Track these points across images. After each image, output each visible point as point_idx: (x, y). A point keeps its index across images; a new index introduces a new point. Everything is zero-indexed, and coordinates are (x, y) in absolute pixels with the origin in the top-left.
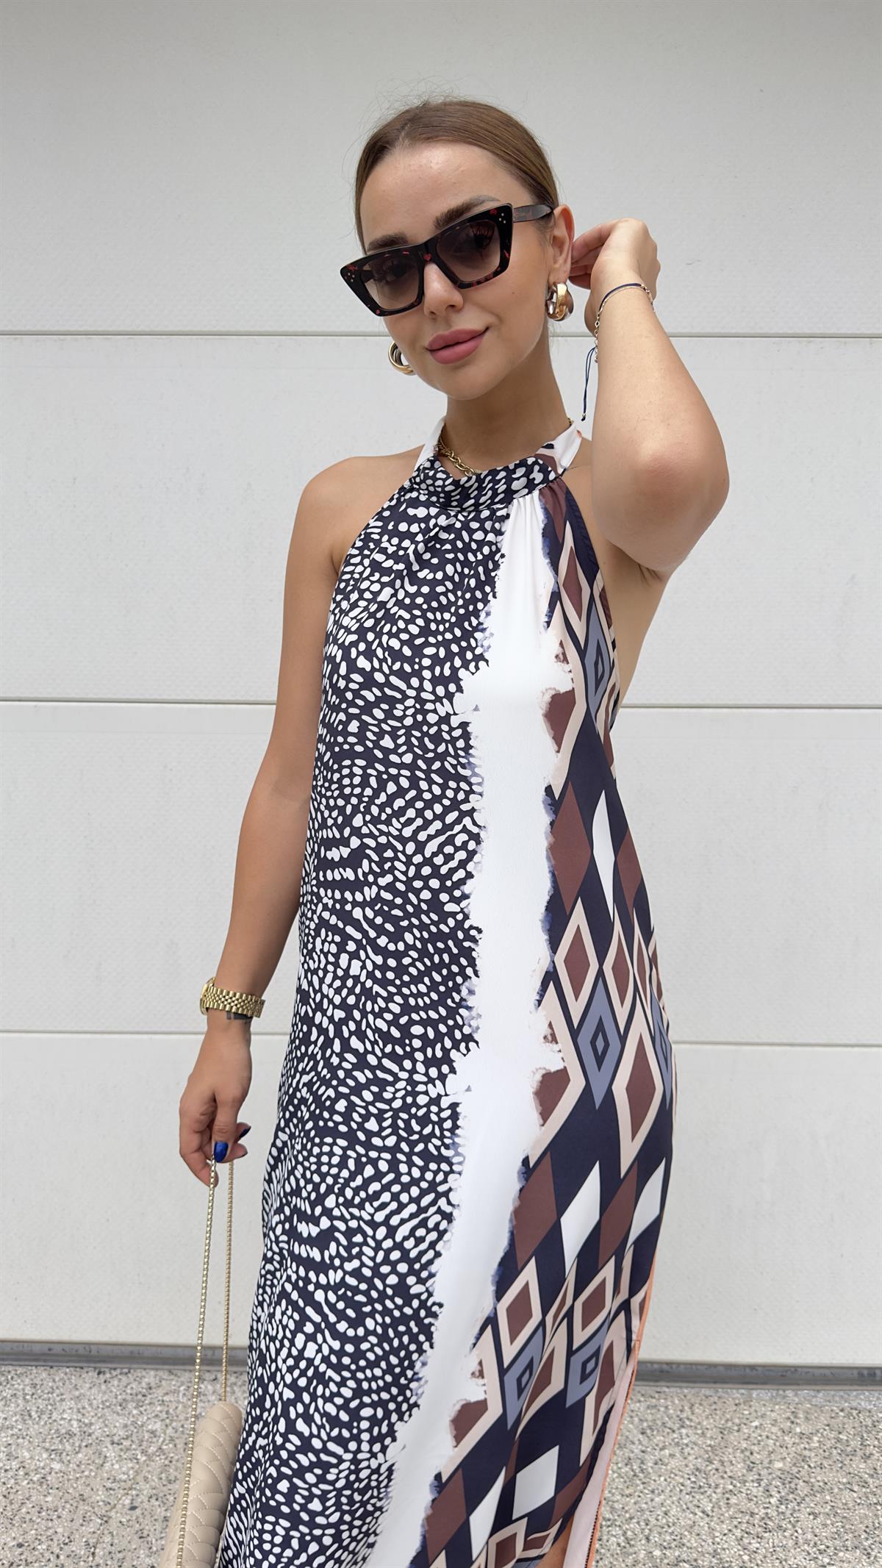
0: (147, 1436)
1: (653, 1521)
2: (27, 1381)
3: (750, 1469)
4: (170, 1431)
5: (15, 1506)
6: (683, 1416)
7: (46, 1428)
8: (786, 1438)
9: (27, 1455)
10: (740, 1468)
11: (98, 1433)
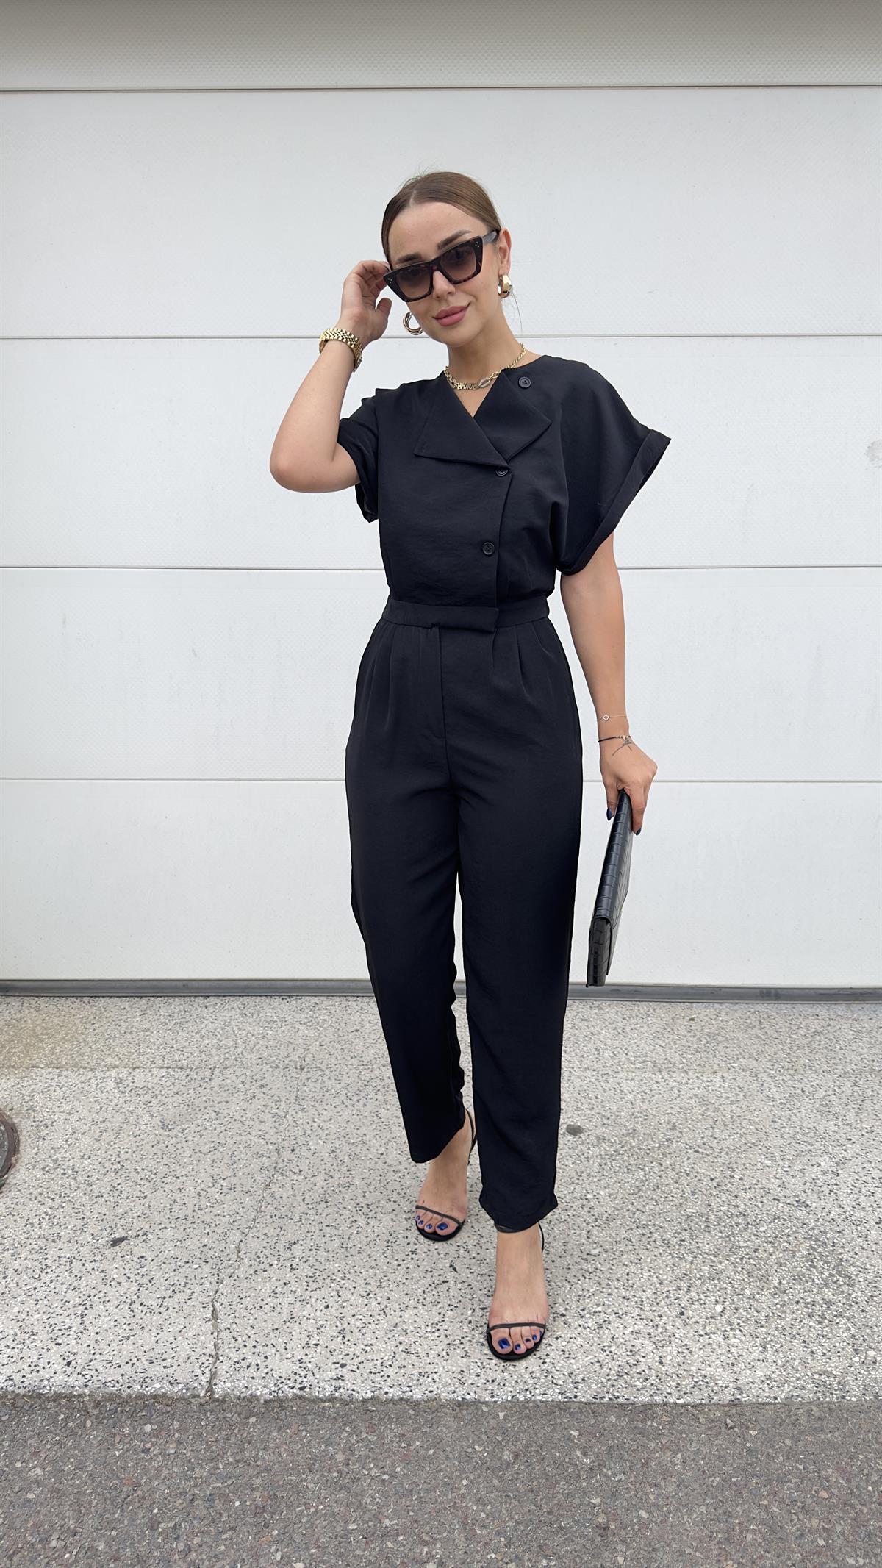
0: (321, 1021)
1: (630, 1048)
2: (239, 1003)
3: (689, 1032)
4: (334, 1019)
5: (252, 1046)
6: (649, 1013)
7: (258, 1019)
8: (713, 1022)
9: (250, 1029)
10: (683, 1031)
11: (291, 1021)
